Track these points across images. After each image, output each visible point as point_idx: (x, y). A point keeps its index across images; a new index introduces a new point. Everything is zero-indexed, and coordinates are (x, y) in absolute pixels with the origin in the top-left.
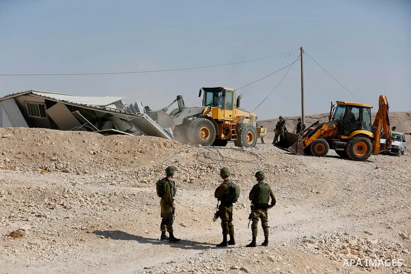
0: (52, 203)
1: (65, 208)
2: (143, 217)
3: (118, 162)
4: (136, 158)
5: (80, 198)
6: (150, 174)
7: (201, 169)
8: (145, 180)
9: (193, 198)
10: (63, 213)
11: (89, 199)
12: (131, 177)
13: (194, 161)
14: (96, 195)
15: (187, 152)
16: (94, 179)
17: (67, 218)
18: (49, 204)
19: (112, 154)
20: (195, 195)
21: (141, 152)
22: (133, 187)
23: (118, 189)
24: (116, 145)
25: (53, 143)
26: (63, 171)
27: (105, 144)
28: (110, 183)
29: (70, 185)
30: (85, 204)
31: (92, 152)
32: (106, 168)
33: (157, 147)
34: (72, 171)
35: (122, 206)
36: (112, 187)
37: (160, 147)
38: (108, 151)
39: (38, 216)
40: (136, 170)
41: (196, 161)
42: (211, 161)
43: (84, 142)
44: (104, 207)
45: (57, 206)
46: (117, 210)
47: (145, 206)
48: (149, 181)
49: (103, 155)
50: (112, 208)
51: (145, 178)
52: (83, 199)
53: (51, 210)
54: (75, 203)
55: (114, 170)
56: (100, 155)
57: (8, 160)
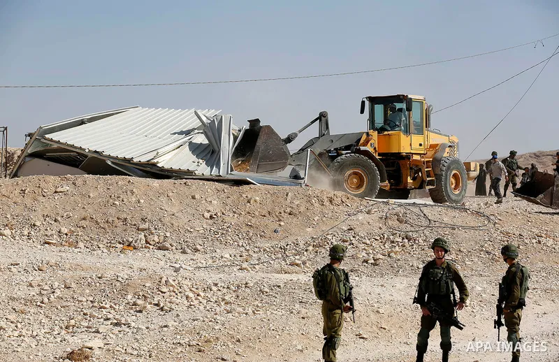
0: (139, 302)
1: (162, 309)
2: (294, 324)
3: (251, 232)
4: (282, 223)
5: (187, 294)
6: (306, 251)
7: (393, 242)
8: (297, 262)
9: (378, 290)
10: (158, 320)
11: (202, 294)
12: (273, 256)
13: (380, 228)
14: (214, 288)
15: (369, 212)
16: (210, 261)
17: (166, 326)
18: (135, 304)
19: (241, 219)
20: (382, 286)
21: (290, 214)
22: (278, 272)
23: (252, 277)
24: (249, 202)
25: (142, 201)
26: (159, 248)
27: (229, 201)
28: (238, 267)
29: (170, 272)
30: (196, 302)
31: (207, 215)
32: (231, 242)
33: (317, 205)
34: (174, 248)
35: (258, 306)
36: (241, 274)
37: (323, 205)
38: (234, 212)
39: (116, 325)
40: (283, 244)
41: (384, 228)
42: (409, 228)
43: (193, 197)
44: (228, 307)
45: (149, 306)
46: (250, 311)
47: (297, 306)
48: (304, 263)
49: (227, 219)
50: (241, 310)
51: (297, 257)
52: (191, 295)
53: (138, 314)
54: (178, 301)
55: (244, 245)
56: (220, 219)
57: (65, 230)
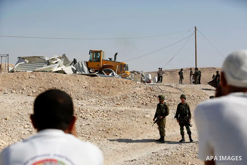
3: (100, 93)
4: (110, 90)
6: (120, 100)
7: (150, 97)
8: (119, 104)
12: (109, 102)
13: (145, 93)
15: (140, 87)
19: (96, 88)
21: (112, 87)
24: (98, 83)
25: (61, 81)
27: (91, 82)
31: (84, 87)
32: (94, 96)
33: (122, 84)
37: (124, 84)
38: (93, 86)
40: (112, 97)
41: (146, 92)
42: (155, 93)
43: (78, 81)
48: (121, 104)
49: (91, 88)
51: (118, 102)
55: (98, 97)
56: (89, 88)
57: (34, 91)
